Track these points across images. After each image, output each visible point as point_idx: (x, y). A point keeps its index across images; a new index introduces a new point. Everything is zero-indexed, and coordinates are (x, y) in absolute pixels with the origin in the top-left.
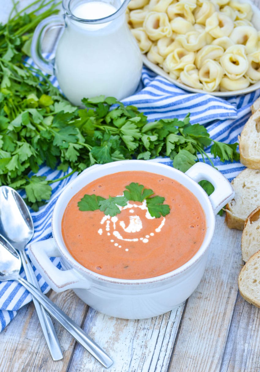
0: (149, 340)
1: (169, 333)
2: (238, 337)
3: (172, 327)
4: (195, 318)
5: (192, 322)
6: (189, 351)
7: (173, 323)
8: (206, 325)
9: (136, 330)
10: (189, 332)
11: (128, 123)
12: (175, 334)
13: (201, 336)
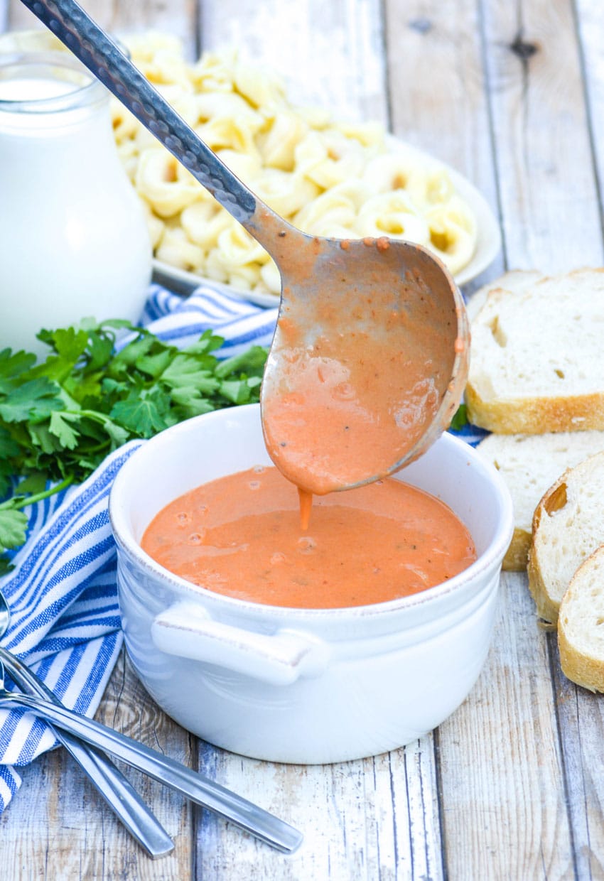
0: (372, 792)
1: (416, 774)
2: (587, 759)
3: (419, 763)
4: (468, 740)
5: (463, 749)
6: (478, 800)
7: (418, 755)
8: (500, 748)
9: (333, 778)
10: (465, 765)
12: (431, 773)
13: (496, 769)
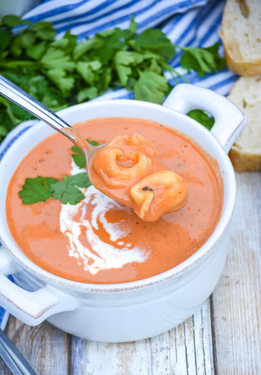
0: (175, 364)
1: (201, 347)
3: (202, 337)
4: (231, 316)
5: (228, 323)
6: (238, 367)
7: (201, 330)
8: (251, 322)
9: (151, 353)
10: (230, 338)
11: (50, 50)
12: (210, 345)
13: (249, 340)
